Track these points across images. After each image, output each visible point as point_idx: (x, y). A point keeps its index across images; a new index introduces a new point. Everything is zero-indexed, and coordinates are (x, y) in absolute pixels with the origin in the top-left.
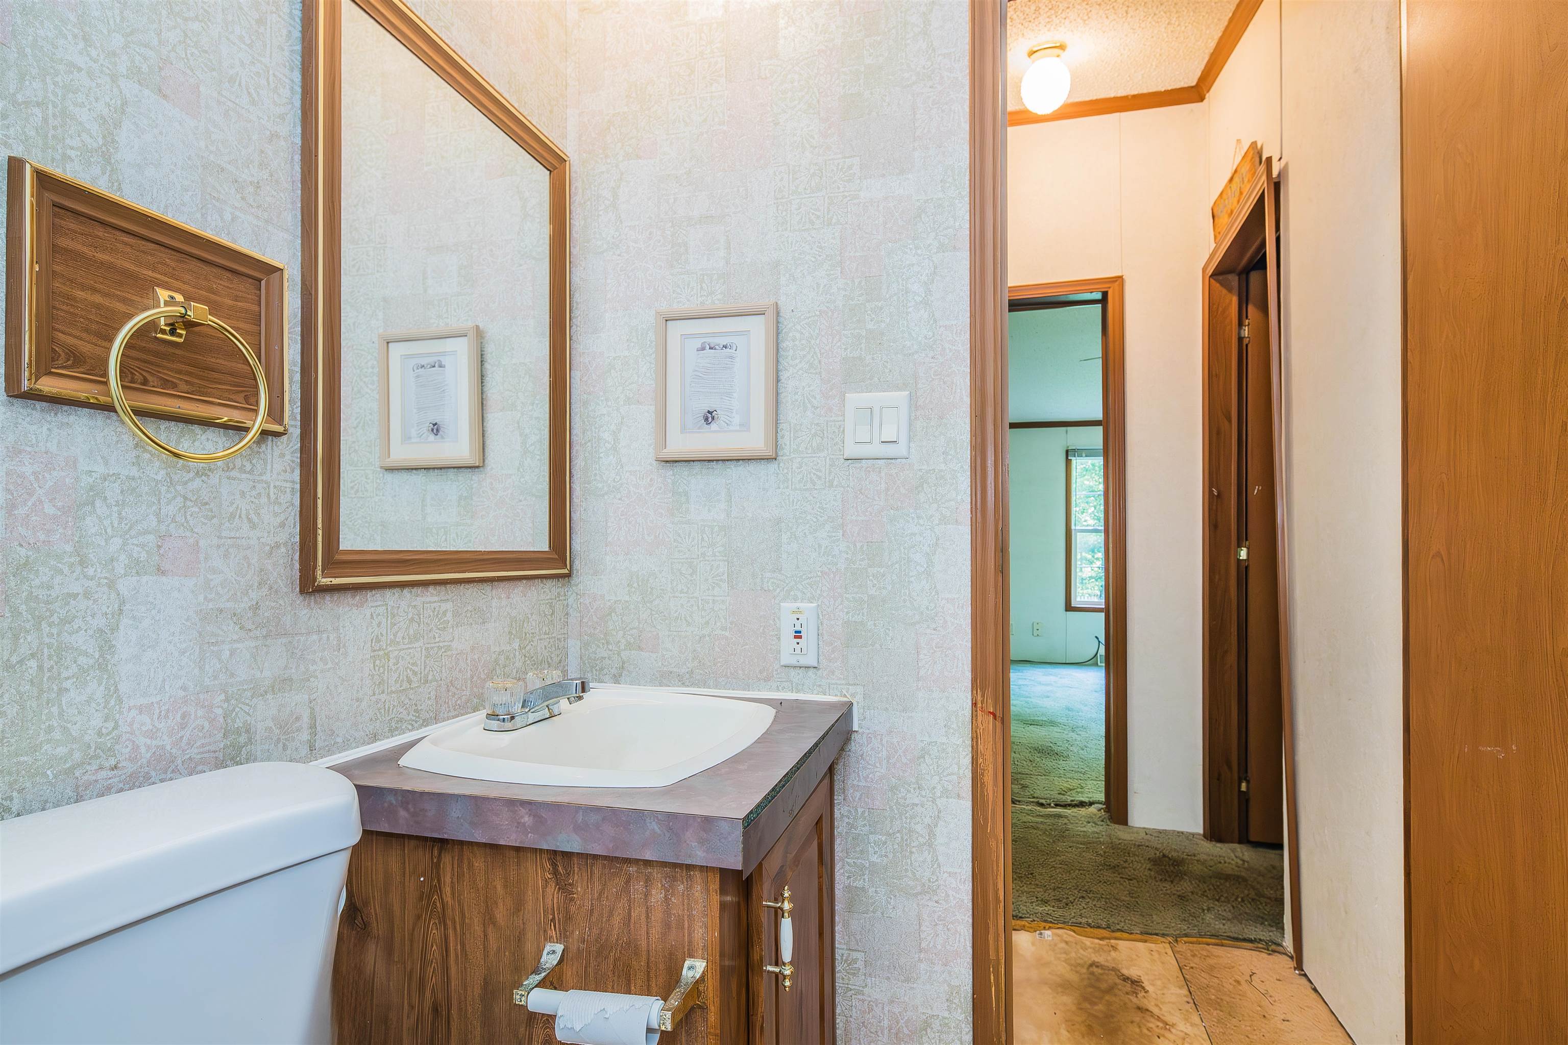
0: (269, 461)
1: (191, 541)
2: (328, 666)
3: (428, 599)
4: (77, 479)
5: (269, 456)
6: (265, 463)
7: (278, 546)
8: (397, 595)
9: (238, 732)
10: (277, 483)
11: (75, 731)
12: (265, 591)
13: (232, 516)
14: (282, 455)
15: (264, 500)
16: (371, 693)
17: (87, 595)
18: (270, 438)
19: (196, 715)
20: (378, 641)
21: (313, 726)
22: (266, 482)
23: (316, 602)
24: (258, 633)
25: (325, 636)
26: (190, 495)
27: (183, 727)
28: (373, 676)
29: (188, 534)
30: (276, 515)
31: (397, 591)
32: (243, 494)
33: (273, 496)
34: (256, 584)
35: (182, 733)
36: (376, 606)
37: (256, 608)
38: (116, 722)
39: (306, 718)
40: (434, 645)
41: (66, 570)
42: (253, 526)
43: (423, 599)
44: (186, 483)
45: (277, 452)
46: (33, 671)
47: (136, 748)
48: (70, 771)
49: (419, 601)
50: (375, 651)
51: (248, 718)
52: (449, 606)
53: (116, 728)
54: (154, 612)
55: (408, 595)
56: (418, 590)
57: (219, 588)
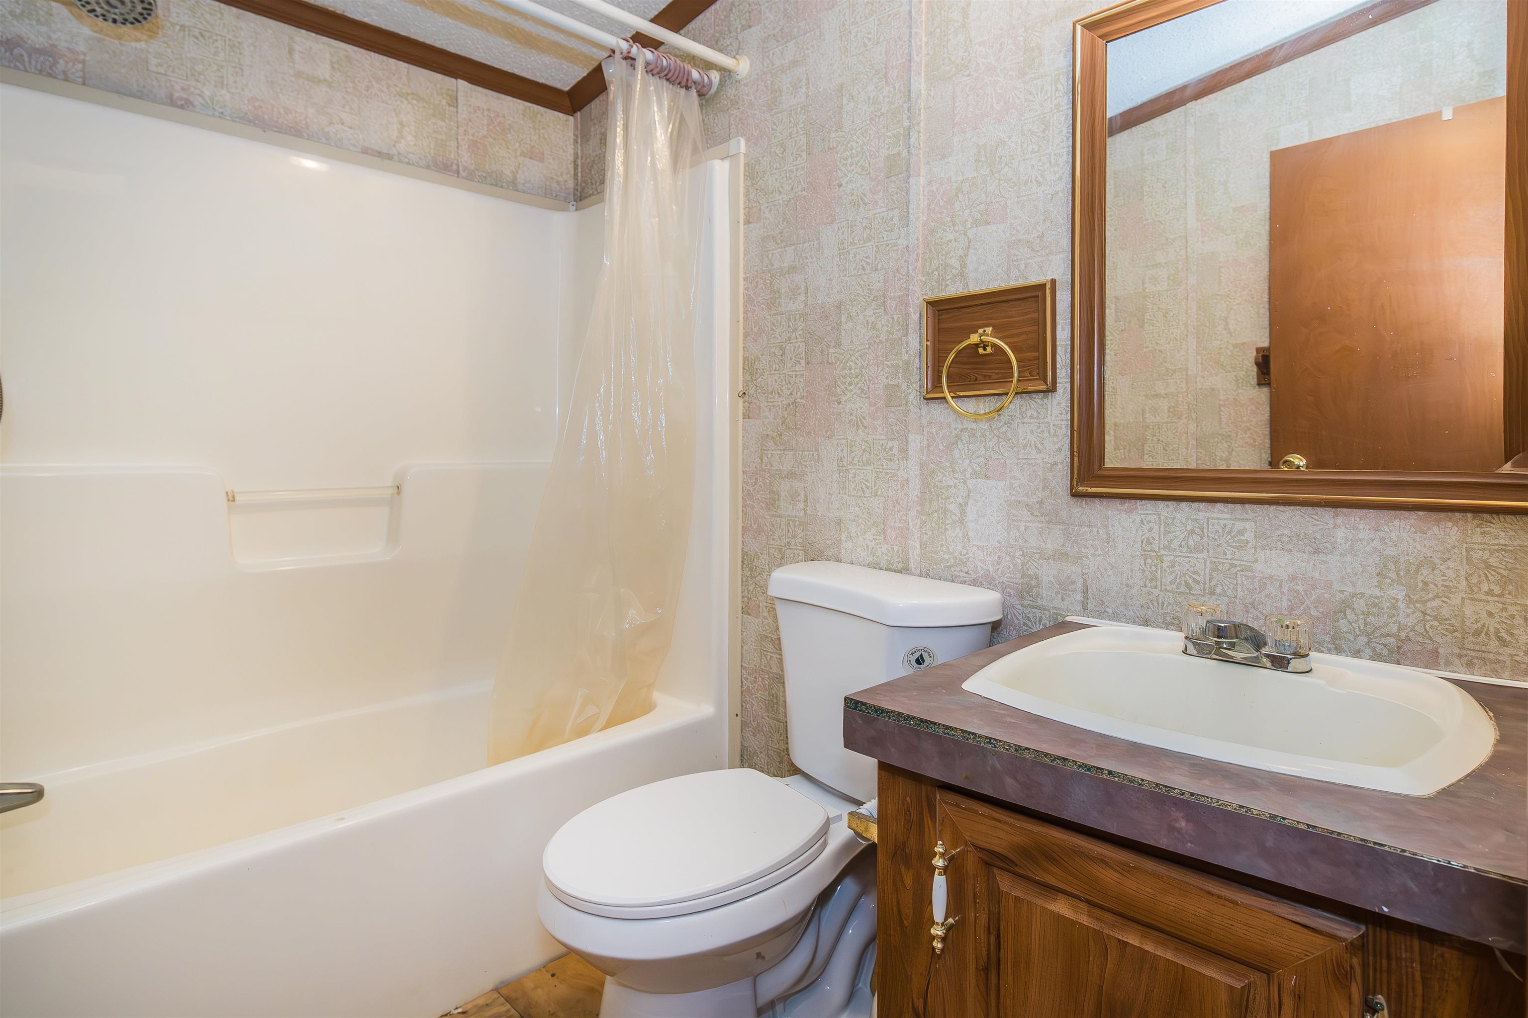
0: (1049, 409)
1: (1002, 461)
2: (1097, 552)
3: (1215, 515)
4: (951, 433)
5: (1050, 406)
6: (1047, 409)
7: (1056, 464)
8: (1171, 507)
9: (1030, 576)
10: (1056, 423)
11: (951, 549)
12: (1047, 493)
13: (1025, 447)
14: (1059, 404)
15: (1046, 434)
16: (1142, 584)
17: (955, 486)
18: (1050, 394)
19: (1006, 560)
20: (1149, 543)
21: (1085, 592)
22: (1048, 423)
23: (1087, 504)
24: (1043, 519)
25: (1095, 530)
26: (1001, 435)
27: (999, 563)
28: (1144, 571)
29: (1000, 457)
30: (1054, 443)
31: (1172, 504)
32: (1032, 432)
33: (1052, 431)
34: (1041, 488)
35: (999, 567)
36: (1147, 514)
37: (1041, 503)
38: (968, 551)
39: (1079, 584)
40: (1224, 561)
41: (947, 474)
42: (1040, 451)
43: (1208, 515)
44: (999, 428)
45: (1055, 402)
46: (936, 518)
47: (976, 566)
48: (949, 567)
49: (1202, 516)
50: (1145, 551)
51: (1037, 570)
52: (1249, 525)
53: (967, 553)
54: (984, 498)
55: (1187, 509)
56: (1202, 505)
57: (1018, 489)
